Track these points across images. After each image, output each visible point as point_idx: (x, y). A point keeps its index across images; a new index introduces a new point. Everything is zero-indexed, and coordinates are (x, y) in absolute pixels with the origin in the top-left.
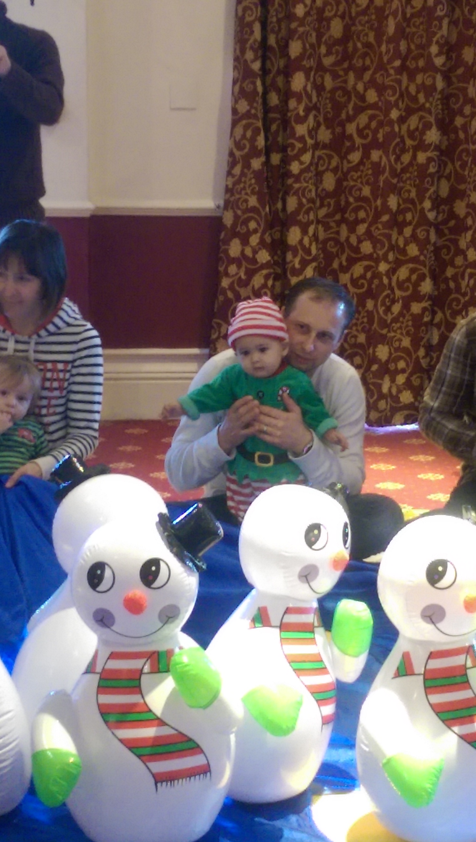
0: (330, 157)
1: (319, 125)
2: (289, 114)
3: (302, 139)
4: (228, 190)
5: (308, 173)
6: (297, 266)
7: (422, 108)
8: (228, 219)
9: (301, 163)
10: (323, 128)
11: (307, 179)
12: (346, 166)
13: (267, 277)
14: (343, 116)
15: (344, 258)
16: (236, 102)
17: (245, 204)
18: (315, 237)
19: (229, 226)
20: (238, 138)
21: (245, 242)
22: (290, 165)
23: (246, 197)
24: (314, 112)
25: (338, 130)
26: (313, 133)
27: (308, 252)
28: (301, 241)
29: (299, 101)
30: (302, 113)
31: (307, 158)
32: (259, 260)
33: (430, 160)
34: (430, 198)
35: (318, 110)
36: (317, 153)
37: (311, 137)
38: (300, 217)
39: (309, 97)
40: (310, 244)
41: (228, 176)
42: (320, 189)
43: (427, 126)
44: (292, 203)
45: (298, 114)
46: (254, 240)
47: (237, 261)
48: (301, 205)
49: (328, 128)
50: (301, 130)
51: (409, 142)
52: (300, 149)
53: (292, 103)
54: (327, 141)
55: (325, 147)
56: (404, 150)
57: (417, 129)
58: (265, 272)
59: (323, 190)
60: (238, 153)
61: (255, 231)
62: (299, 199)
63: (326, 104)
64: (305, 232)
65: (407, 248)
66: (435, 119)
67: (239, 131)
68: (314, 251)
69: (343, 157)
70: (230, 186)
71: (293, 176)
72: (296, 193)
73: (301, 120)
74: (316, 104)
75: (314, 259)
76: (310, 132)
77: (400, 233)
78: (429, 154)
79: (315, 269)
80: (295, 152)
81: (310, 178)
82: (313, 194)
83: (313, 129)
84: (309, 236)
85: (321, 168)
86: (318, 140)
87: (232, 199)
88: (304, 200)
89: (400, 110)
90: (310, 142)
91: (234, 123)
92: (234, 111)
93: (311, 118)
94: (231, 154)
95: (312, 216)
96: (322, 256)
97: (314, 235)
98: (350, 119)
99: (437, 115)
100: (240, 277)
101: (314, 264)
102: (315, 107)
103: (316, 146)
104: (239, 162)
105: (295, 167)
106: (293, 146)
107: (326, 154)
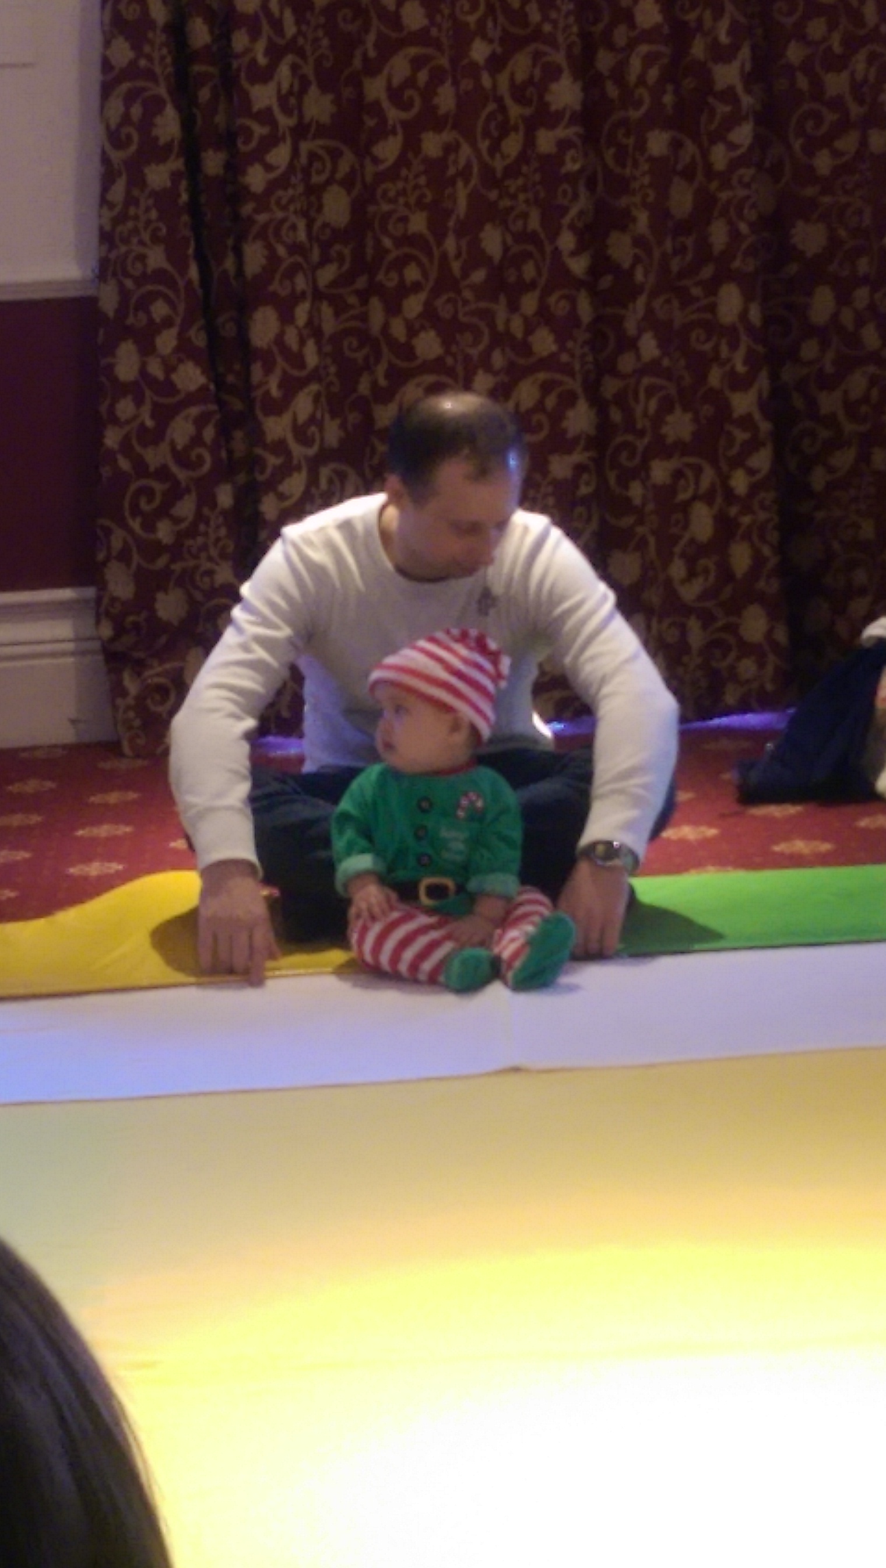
0: (335, 155)
1: (304, 85)
2: (235, 65)
3: (266, 117)
4: (106, 237)
5: (285, 189)
6: (275, 392)
7: (537, 35)
8: (109, 300)
9: (268, 168)
10: (313, 91)
11: (284, 201)
12: (370, 169)
13: (200, 422)
14: (357, 63)
15: (381, 370)
16: (107, 43)
17: (139, 266)
18: (314, 329)
19: (111, 314)
20: (114, 122)
21: (146, 348)
22: (244, 173)
23: (141, 250)
24: (289, 58)
25: (348, 92)
26: (293, 101)
27: (298, 361)
28: (279, 340)
29: (255, 34)
30: (262, 60)
31: (280, 156)
32: (180, 385)
33: (563, 145)
34: (572, 227)
35: (301, 53)
36: (305, 147)
37: (287, 110)
38: (275, 287)
39: (277, 25)
40: (302, 342)
41: (101, 206)
42: (318, 223)
43: (552, 73)
44: (254, 256)
45: (254, 61)
46: (167, 342)
47: (135, 390)
48: (273, 259)
49: (324, 88)
50: (263, 96)
51: (515, 111)
52: (263, 139)
53: (240, 40)
54: (325, 119)
55: (322, 131)
56: (505, 129)
57: (530, 81)
58: (194, 411)
59: (325, 225)
60: (117, 156)
61: (167, 323)
62: (270, 248)
63: (316, 40)
64: (286, 317)
65: (531, 339)
66: (569, 56)
67: (116, 108)
68: (312, 359)
69: (363, 152)
70: (108, 228)
71: (254, 197)
72: (262, 235)
73: (263, 76)
74: (294, 39)
75: (315, 376)
76: (283, 100)
77: (514, 307)
78: (562, 132)
79: (317, 399)
80: (254, 144)
81: (292, 200)
82: (302, 235)
83: (290, 93)
84: (297, 327)
85: (316, 179)
86: (307, 119)
87: (113, 256)
88: (281, 251)
89: (491, 41)
90: (285, 122)
91: (106, 90)
92: (106, 65)
93: (284, 71)
94: (105, 160)
95: (301, 283)
96: (333, 369)
97: (310, 323)
98: (372, 68)
99: (570, 47)
100: (142, 425)
101: (314, 387)
102: (292, 46)
103: (300, 131)
104: (120, 174)
105: (256, 178)
106: (248, 133)
107: (322, 147)
